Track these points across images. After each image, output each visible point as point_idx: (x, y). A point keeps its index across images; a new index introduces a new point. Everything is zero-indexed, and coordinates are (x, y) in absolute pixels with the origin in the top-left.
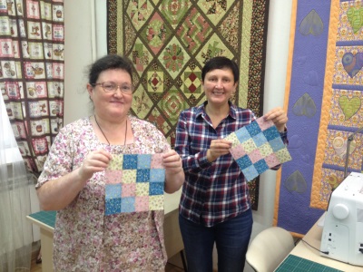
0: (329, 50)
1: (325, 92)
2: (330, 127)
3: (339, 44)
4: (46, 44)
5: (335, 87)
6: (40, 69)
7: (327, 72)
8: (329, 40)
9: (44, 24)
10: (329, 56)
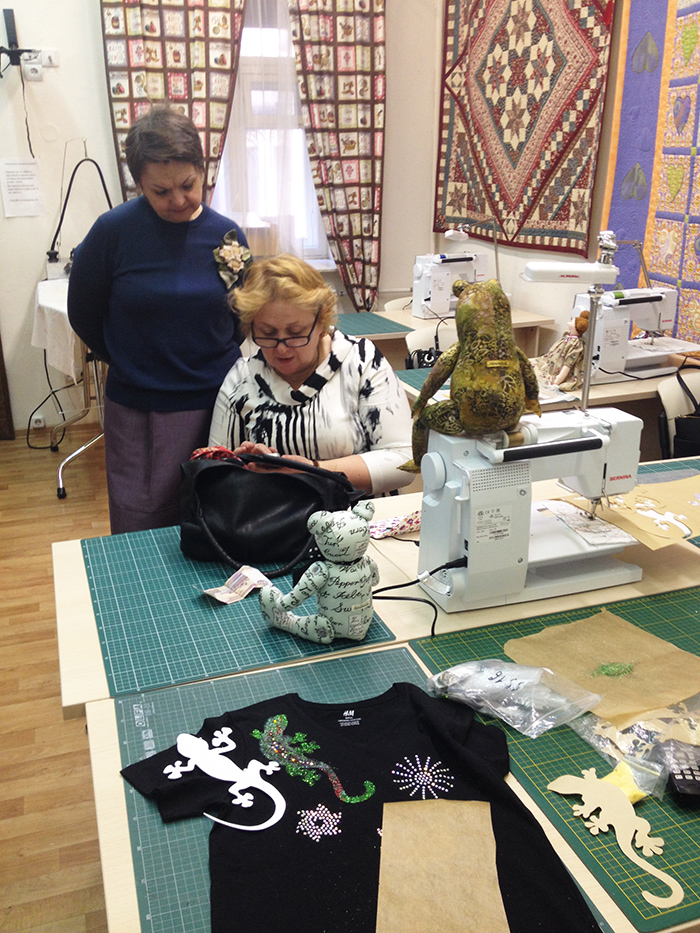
0: (661, 94)
1: (656, 159)
2: (659, 215)
3: (673, 84)
4: (360, 106)
5: (666, 151)
6: (352, 142)
7: (659, 128)
8: (663, 78)
9: (359, 78)
10: (662, 103)
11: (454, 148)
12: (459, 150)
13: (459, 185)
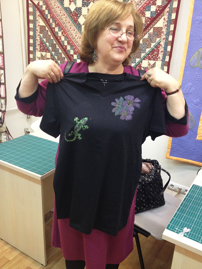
11: (38, 33)
12: (41, 35)
13: (44, 54)
